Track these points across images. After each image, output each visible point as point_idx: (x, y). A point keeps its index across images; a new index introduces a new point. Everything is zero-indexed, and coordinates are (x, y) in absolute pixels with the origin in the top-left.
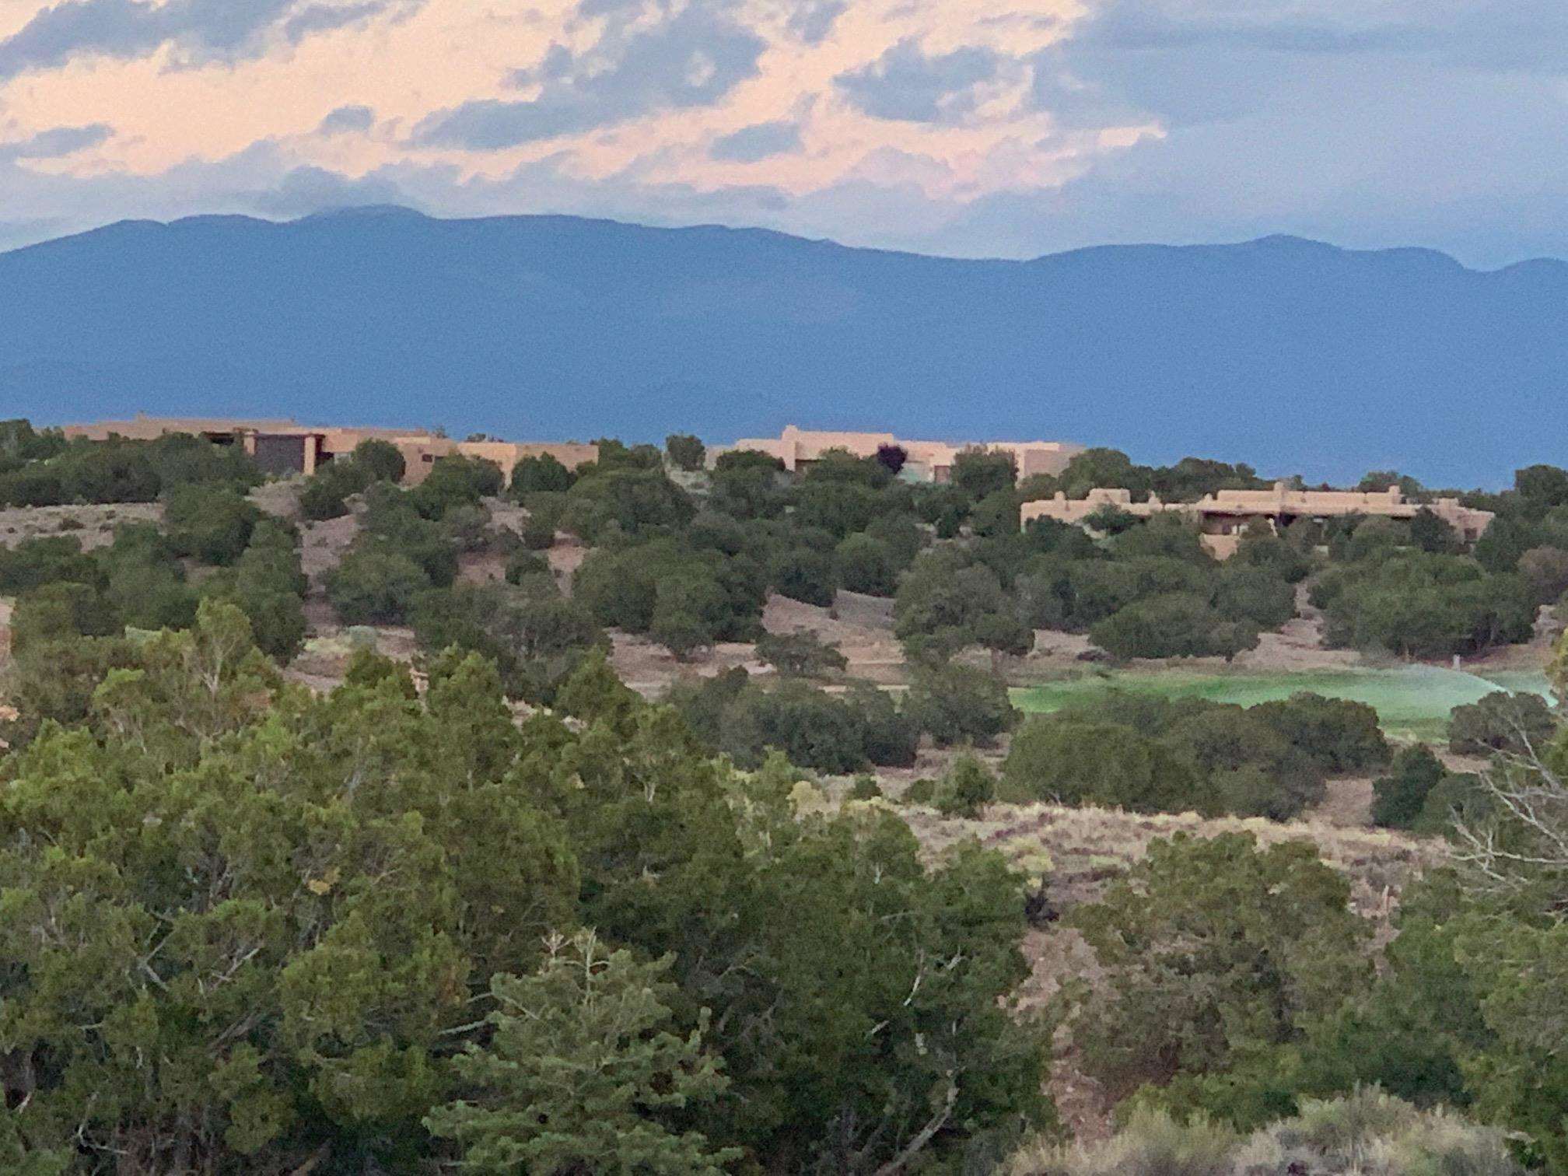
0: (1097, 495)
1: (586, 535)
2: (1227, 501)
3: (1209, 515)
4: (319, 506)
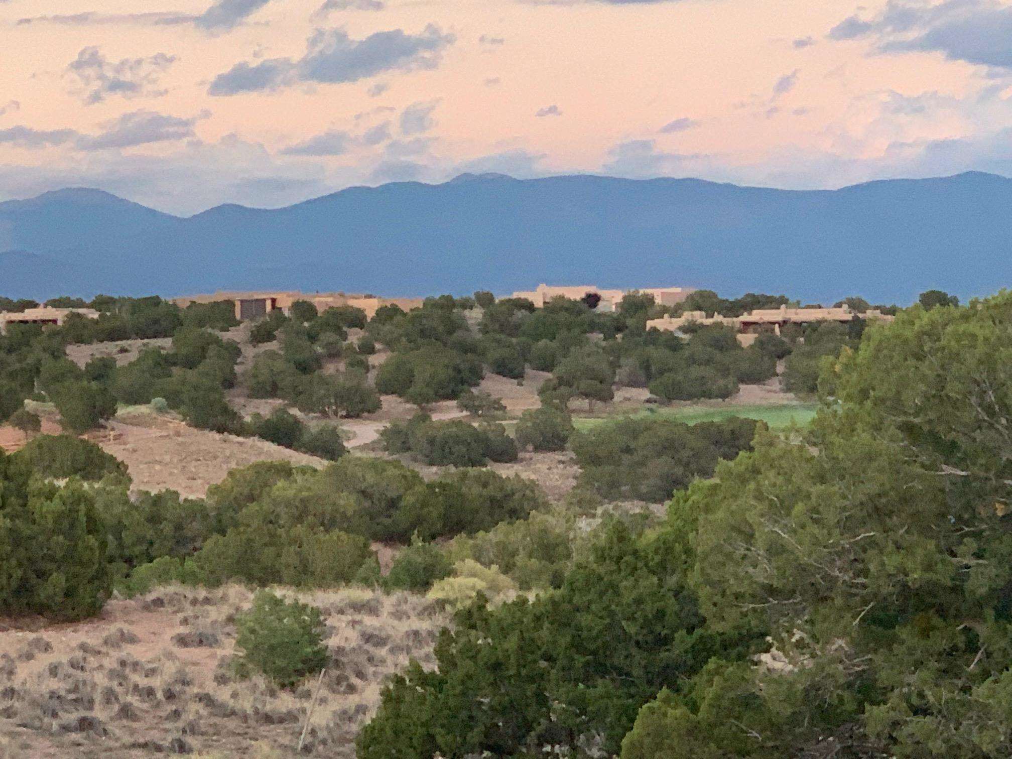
0: (687, 315)
3: (746, 324)
4: (261, 335)
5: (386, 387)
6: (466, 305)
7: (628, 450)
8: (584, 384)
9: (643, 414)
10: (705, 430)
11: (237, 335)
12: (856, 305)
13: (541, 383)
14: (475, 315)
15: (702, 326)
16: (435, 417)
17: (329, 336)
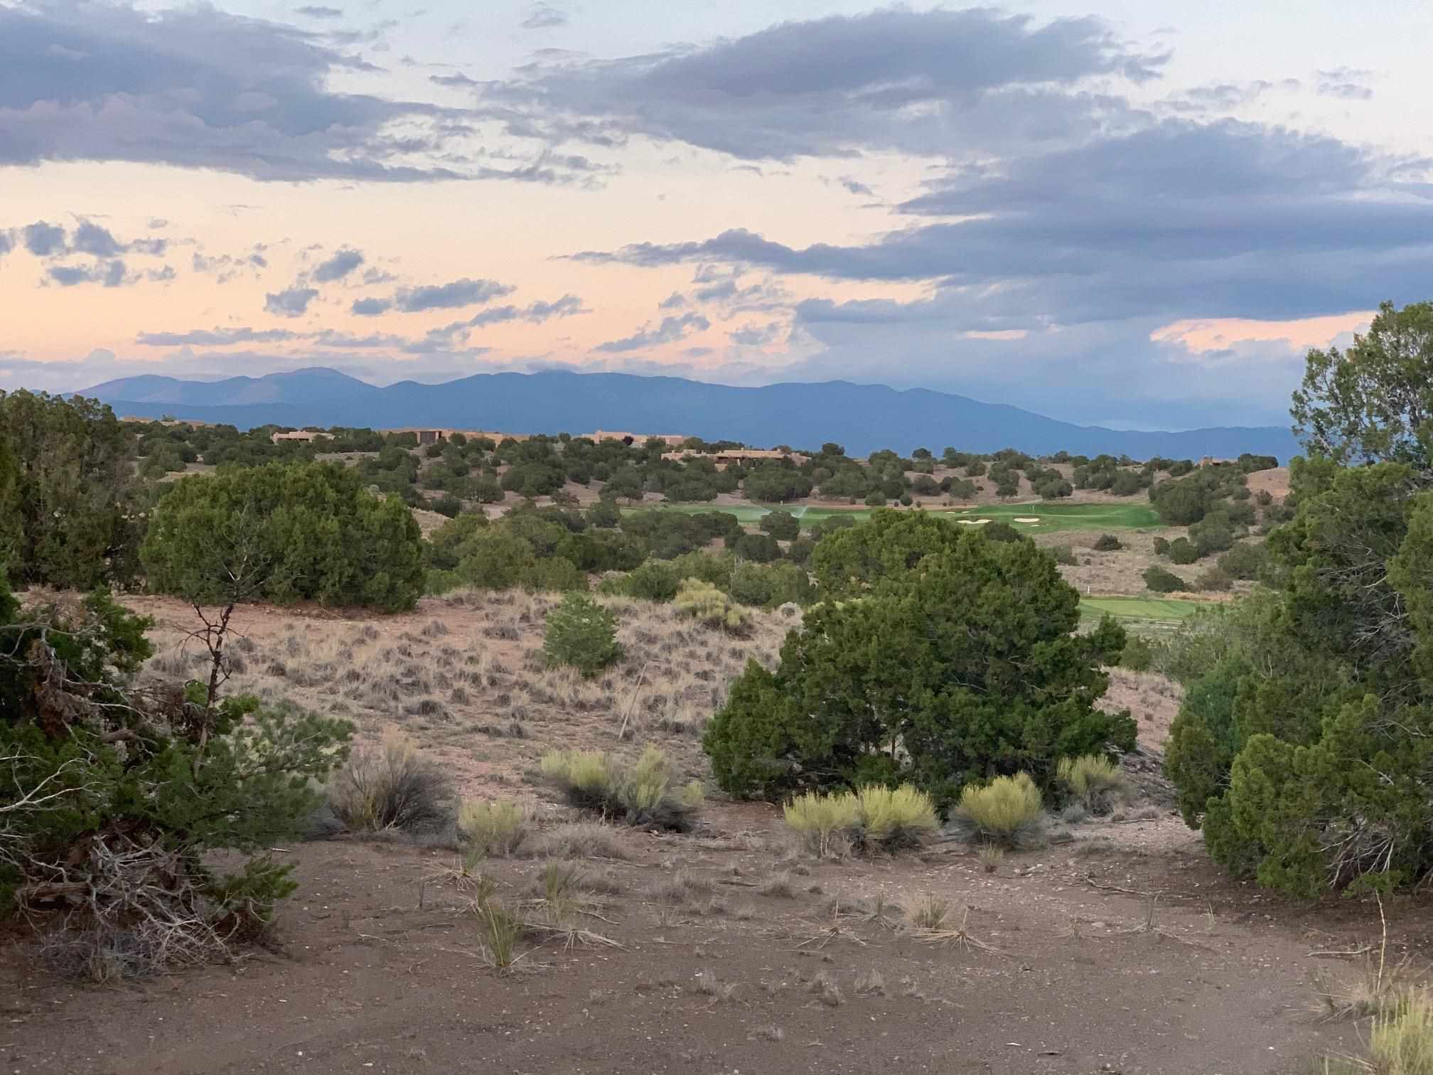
0: (685, 451)
1: (510, 462)
2: (727, 453)
3: (720, 458)
4: (432, 453)
5: (508, 486)
6: (553, 440)
7: (654, 529)
8: (626, 489)
9: (659, 509)
10: (700, 518)
11: (418, 452)
12: (785, 450)
13: (599, 488)
14: (559, 447)
15: (694, 458)
16: (538, 505)
17: (473, 455)
